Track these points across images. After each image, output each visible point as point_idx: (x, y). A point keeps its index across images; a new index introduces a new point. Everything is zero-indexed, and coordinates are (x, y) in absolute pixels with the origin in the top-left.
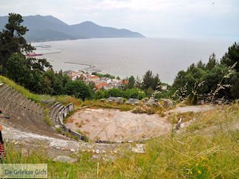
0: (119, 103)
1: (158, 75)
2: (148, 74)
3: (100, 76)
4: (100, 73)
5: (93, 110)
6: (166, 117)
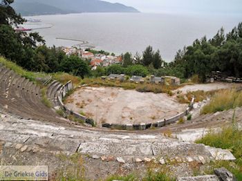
0: (122, 81)
1: (158, 51)
2: (149, 50)
3: (94, 53)
4: (94, 49)
5: (94, 89)
6: (175, 96)
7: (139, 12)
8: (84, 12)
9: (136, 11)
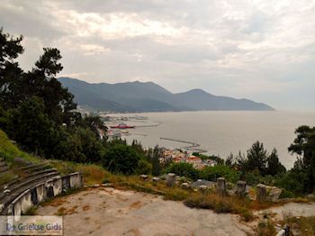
0: (169, 185)
1: (275, 151)
2: (257, 148)
3: (203, 158)
4: (203, 154)
7: (274, 110)
8: (201, 110)
9: (269, 108)
